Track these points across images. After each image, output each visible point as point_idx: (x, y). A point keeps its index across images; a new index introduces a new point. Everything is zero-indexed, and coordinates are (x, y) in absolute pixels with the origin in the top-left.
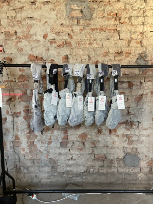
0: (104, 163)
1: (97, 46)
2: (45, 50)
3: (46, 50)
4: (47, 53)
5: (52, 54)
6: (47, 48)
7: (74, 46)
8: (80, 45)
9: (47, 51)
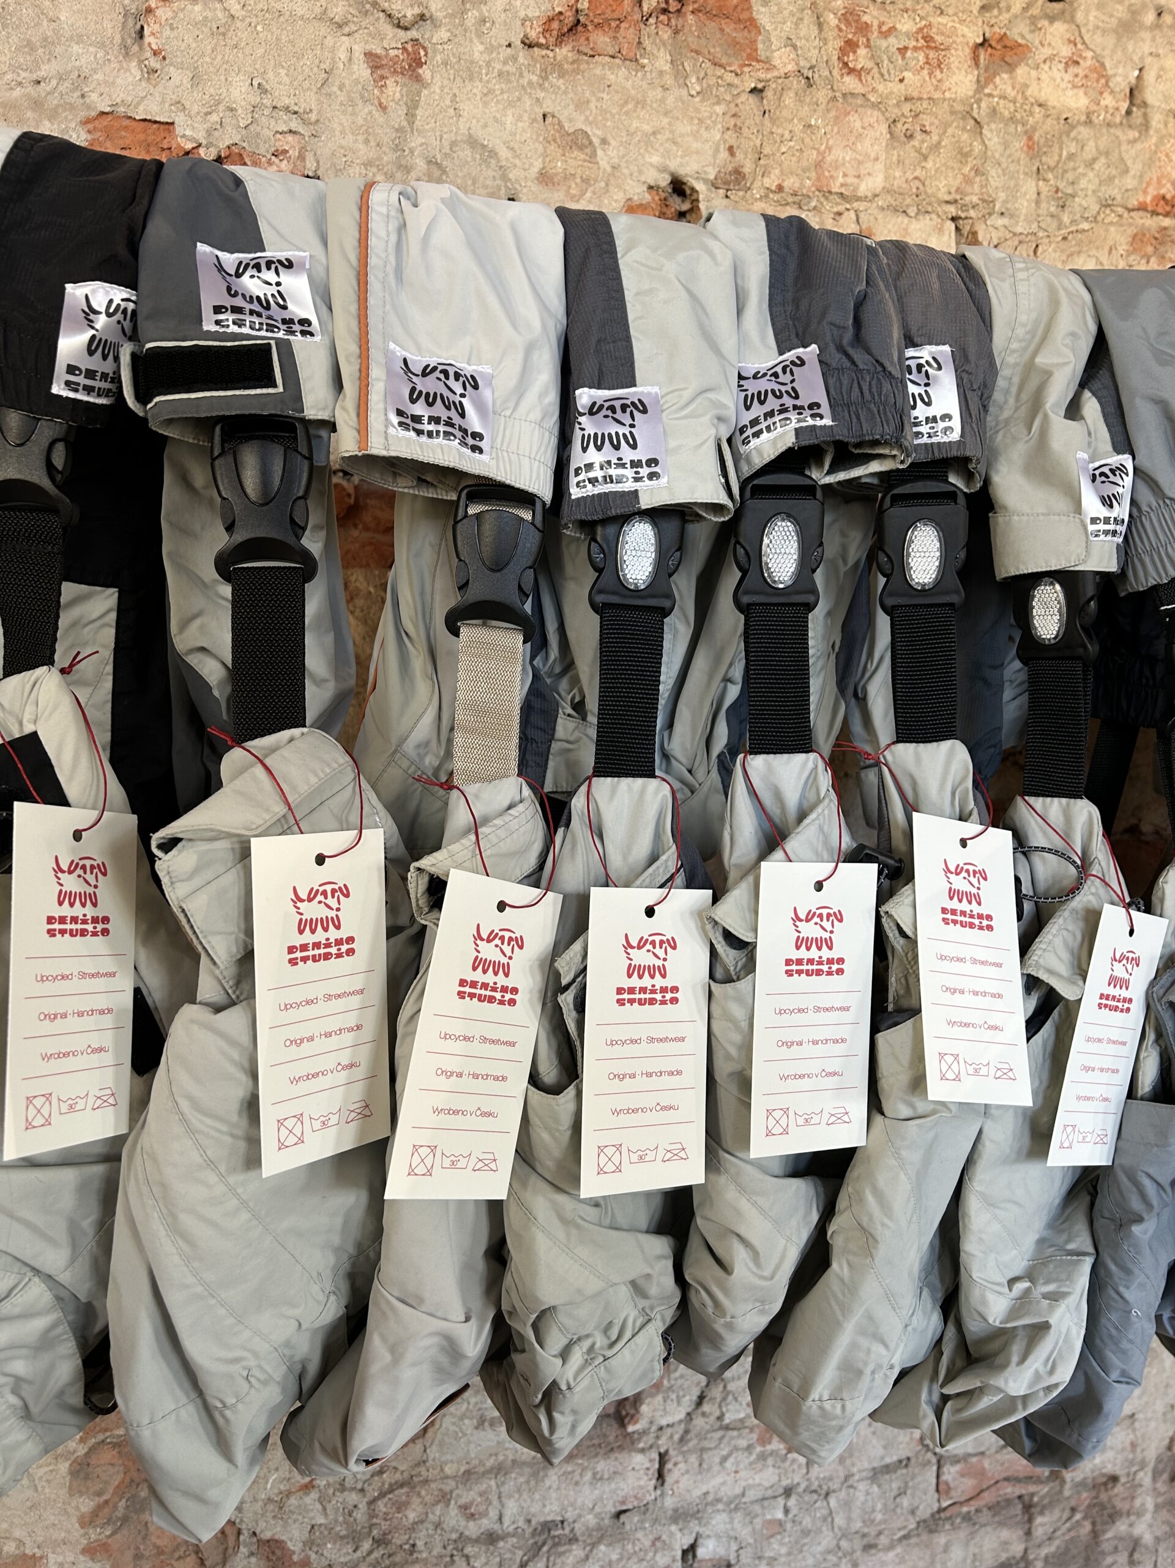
0: (1028, 1533)
1: (1077, 101)
2: (362, 71)
3: (374, 61)
4: (398, 115)
5: (473, 142)
6: (392, 40)
7: (783, 60)
8: (861, 58)
9: (394, 89)
